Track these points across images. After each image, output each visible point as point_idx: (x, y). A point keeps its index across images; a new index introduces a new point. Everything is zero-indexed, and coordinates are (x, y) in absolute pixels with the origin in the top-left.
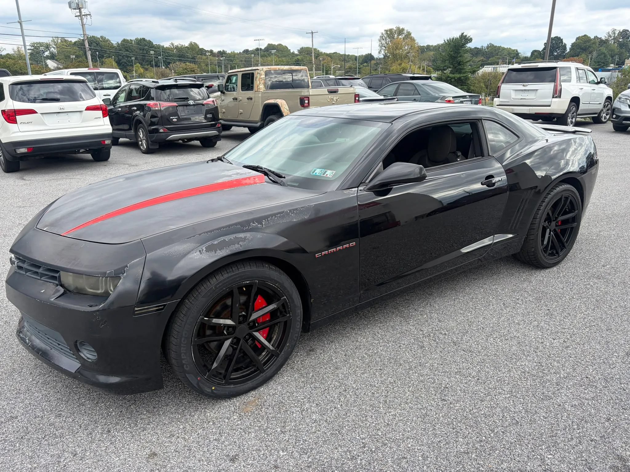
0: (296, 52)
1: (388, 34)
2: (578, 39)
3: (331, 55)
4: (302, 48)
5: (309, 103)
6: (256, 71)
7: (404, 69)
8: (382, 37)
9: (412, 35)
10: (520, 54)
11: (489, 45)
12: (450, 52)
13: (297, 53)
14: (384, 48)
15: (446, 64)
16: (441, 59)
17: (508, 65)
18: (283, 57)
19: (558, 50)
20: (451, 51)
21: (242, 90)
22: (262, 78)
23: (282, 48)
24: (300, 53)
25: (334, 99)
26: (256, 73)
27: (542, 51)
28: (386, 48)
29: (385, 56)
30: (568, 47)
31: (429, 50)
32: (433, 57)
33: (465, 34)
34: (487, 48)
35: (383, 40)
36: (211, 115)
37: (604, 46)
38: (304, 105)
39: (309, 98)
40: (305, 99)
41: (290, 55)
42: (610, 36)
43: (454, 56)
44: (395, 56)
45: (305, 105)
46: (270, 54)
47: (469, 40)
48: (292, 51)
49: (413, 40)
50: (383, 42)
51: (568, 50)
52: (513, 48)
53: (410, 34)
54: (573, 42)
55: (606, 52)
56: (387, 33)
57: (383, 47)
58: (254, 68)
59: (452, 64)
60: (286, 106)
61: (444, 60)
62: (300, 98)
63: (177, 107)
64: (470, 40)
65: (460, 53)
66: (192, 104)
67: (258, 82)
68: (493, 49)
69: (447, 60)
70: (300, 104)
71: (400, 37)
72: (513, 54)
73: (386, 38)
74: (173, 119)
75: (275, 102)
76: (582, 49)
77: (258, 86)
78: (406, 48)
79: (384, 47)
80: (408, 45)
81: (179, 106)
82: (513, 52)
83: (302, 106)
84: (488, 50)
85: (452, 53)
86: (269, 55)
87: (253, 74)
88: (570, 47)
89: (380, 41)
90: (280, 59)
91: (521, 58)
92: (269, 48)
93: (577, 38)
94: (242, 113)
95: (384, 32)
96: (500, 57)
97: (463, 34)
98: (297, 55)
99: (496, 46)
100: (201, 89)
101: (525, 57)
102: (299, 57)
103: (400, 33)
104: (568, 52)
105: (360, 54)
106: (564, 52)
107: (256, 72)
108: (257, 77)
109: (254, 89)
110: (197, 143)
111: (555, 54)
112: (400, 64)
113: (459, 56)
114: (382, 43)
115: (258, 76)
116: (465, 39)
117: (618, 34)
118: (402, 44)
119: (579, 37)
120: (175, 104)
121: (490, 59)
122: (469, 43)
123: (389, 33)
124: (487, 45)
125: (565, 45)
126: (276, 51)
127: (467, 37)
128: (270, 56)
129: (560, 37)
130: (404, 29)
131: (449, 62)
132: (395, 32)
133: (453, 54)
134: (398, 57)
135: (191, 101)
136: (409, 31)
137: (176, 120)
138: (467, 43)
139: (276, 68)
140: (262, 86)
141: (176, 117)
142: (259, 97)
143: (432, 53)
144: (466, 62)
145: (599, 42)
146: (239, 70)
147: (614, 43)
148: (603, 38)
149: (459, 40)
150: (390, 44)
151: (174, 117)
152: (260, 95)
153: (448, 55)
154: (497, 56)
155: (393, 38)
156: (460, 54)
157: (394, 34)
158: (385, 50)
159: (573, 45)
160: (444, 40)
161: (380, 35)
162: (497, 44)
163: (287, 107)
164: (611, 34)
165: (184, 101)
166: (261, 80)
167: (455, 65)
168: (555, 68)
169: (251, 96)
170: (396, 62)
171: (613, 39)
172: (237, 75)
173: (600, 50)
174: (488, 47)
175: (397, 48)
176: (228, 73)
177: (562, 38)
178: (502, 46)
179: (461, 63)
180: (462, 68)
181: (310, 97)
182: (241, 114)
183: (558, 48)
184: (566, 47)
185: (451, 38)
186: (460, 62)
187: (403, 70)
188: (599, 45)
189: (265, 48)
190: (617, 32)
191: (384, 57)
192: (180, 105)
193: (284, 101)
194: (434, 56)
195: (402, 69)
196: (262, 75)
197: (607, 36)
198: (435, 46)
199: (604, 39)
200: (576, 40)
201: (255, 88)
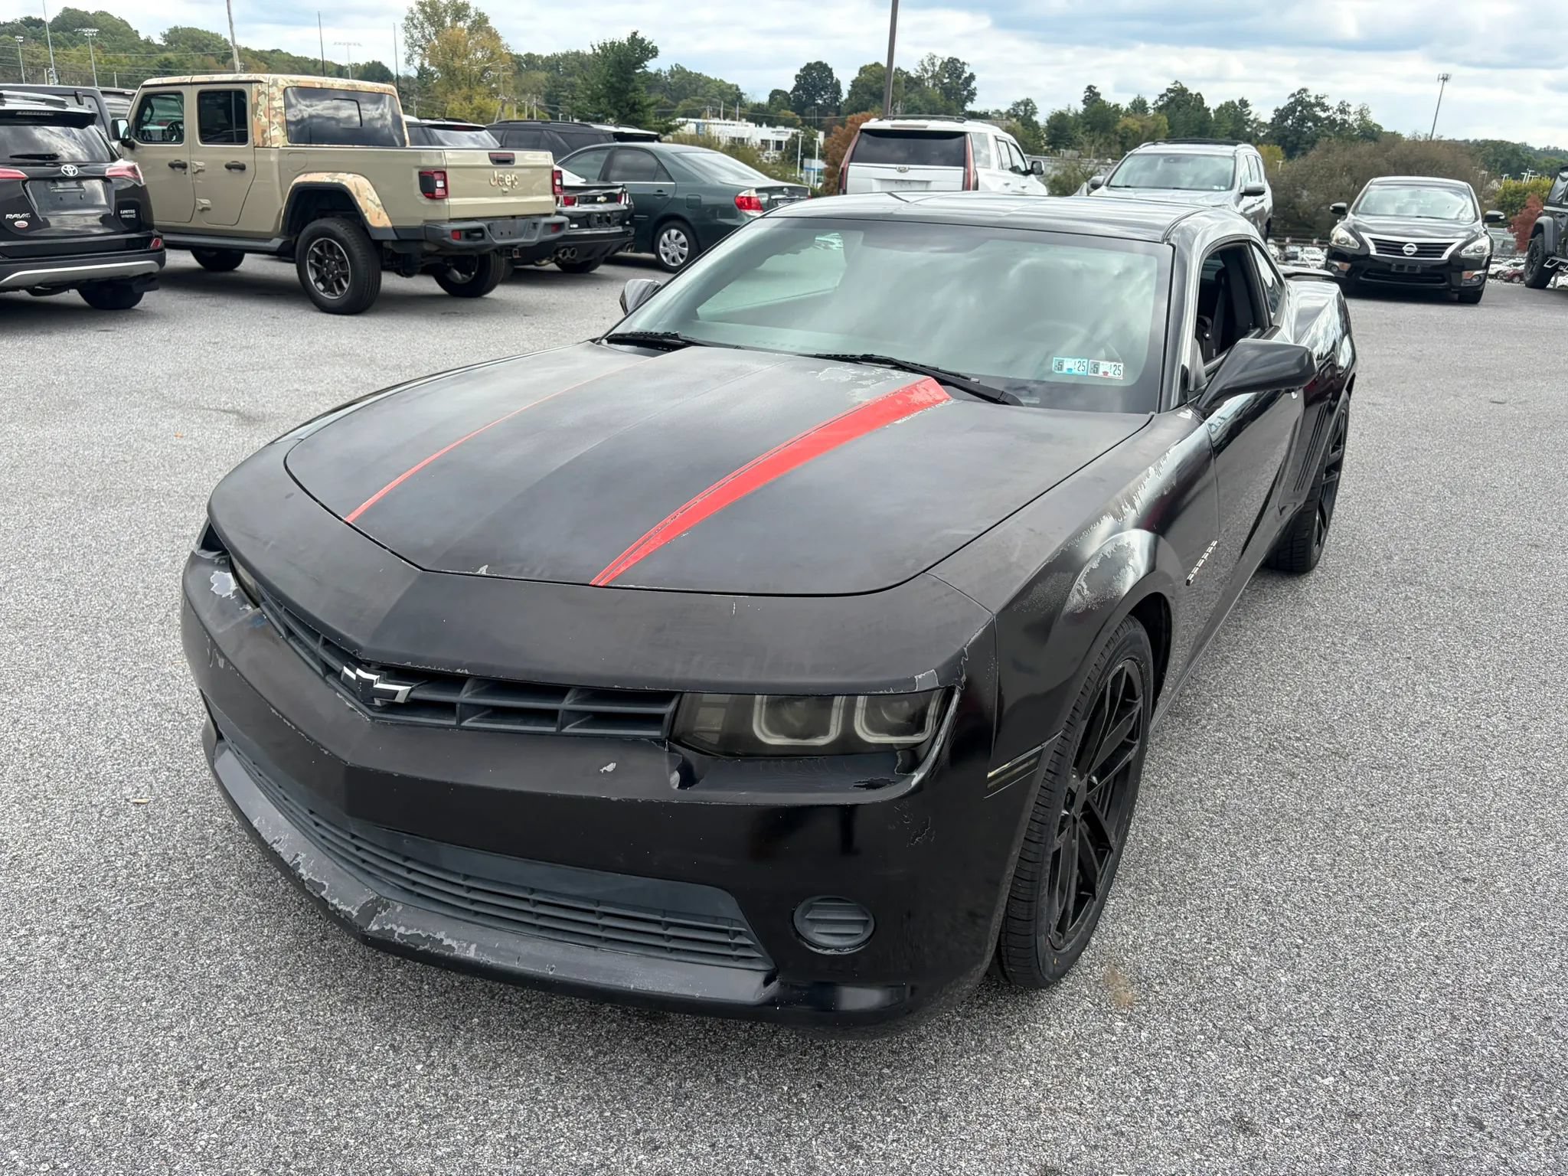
0: (158, 40)
1: (425, 12)
2: (863, 70)
3: (267, 55)
4: (175, 31)
5: (445, 188)
6: (253, 85)
7: (481, 112)
8: (412, 20)
9: (491, 23)
10: (744, 97)
11: (675, 69)
12: (608, 78)
13: (161, 42)
14: (420, 51)
15: (603, 107)
16: (589, 92)
17: (724, 119)
18: (120, 52)
19: (826, 93)
20: (611, 75)
21: (204, 140)
22: (275, 109)
23: (110, 24)
24: (171, 43)
25: (507, 180)
26: (251, 92)
27: (792, 92)
28: (424, 49)
29: (422, 71)
30: (845, 88)
31: (535, 66)
32: (546, 87)
33: (639, 36)
34: (670, 74)
35: (416, 27)
36: (133, 211)
37: (917, 92)
38: (434, 193)
39: (444, 173)
40: (437, 176)
41: (140, 46)
42: (926, 71)
43: (618, 89)
44: (450, 73)
45: (438, 192)
46: (76, 40)
47: (651, 52)
48: (143, 37)
49: (494, 36)
50: (417, 34)
51: (845, 96)
52: (729, 81)
53: (486, 21)
54: (854, 78)
55: (921, 104)
56: (423, 11)
57: (417, 48)
58: (244, 77)
59: (615, 106)
60: (371, 195)
61: (595, 97)
62: (420, 173)
63: (25, 181)
64: (654, 52)
65: (633, 80)
66: (71, 174)
67: (264, 120)
68: (683, 79)
69: (603, 96)
70: (422, 189)
71: (460, 24)
72: (731, 94)
73: (422, 24)
74: (16, 219)
75: (336, 181)
76: (873, 94)
77: (264, 132)
78: (479, 55)
79: (420, 46)
80: (483, 48)
81: (32, 179)
82: (729, 91)
83: (428, 197)
84: (674, 80)
85: (614, 79)
86: (70, 42)
87: (241, 94)
88: (849, 88)
89: (406, 29)
90: (110, 56)
91: (750, 107)
92: (68, 20)
93: (861, 69)
94: (208, 209)
95: (416, 8)
96: (702, 99)
97: (635, 33)
98: (161, 49)
99: (691, 73)
100: (85, 129)
101: (759, 104)
102: (169, 55)
103: (460, 13)
104: (846, 100)
105: (353, 61)
106: (836, 99)
107: (254, 89)
108: (258, 104)
109: (250, 138)
110: (73, 296)
111: (820, 102)
112: (469, 99)
113: (630, 88)
114: (412, 37)
115: (262, 99)
116: (638, 50)
117: (940, 67)
118: (467, 45)
119: (866, 66)
120: (19, 173)
121: (681, 103)
122: (651, 58)
123: (428, 10)
124: (670, 68)
125: (838, 84)
126: (96, 30)
127: (646, 42)
128: (75, 45)
129: (826, 64)
130: (467, 5)
131: (609, 103)
132: (445, 11)
133: (617, 82)
134: (460, 78)
135: (68, 166)
136: (481, 11)
137: (25, 223)
138: (647, 58)
139: (314, 83)
140: (278, 136)
141: (23, 215)
142: (271, 163)
143: (542, 76)
144: (649, 105)
145: (906, 82)
146: (187, 79)
147: (934, 85)
148: (913, 74)
149: (628, 49)
150: (436, 42)
151: (16, 216)
152: (273, 158)
153: (603, 84)
154: (696, 95)
155: (442, 25)
156: (633, 85)
157: (444, 14)
158: (423, 57)
159: (855, 84)
160: (592, 46)
161: (406, 13)
162: (691, 68)
163: (374, 196)
164: (926, 65)
165: (43, 165)
166: (273, 112)
167: (623, 110)
168: (963, 134)
169: (241, 159)
170: (457, 91)
171: (931, 78)
172: (179, 94)
173: (909, 100)
174: (672, 74)
175: (454, 53)
176: (143, 87)
177: (830, 66)
178: (705, 74)
179: (636, 107)
180: (641, 119)
181: (449, 172)
182: (203, 210)
183: (825, 88)
184: (839, 86)
185: (608, 42)
186: (634, 104)
187: (478, 115)
188: (906, 87)
189: (56, 20)
190: (938, 63)
191: (420, 75)
192: (31, 176)
193: (363, 179)
194: (549, 82)
195: (475, 112)
196: (274, 99)
197: (919, 69)
198: (548, 57)
199: (915, 76)
200: (860, 74)
201: (254, 135)
